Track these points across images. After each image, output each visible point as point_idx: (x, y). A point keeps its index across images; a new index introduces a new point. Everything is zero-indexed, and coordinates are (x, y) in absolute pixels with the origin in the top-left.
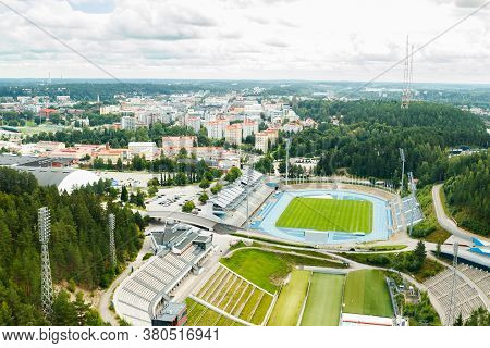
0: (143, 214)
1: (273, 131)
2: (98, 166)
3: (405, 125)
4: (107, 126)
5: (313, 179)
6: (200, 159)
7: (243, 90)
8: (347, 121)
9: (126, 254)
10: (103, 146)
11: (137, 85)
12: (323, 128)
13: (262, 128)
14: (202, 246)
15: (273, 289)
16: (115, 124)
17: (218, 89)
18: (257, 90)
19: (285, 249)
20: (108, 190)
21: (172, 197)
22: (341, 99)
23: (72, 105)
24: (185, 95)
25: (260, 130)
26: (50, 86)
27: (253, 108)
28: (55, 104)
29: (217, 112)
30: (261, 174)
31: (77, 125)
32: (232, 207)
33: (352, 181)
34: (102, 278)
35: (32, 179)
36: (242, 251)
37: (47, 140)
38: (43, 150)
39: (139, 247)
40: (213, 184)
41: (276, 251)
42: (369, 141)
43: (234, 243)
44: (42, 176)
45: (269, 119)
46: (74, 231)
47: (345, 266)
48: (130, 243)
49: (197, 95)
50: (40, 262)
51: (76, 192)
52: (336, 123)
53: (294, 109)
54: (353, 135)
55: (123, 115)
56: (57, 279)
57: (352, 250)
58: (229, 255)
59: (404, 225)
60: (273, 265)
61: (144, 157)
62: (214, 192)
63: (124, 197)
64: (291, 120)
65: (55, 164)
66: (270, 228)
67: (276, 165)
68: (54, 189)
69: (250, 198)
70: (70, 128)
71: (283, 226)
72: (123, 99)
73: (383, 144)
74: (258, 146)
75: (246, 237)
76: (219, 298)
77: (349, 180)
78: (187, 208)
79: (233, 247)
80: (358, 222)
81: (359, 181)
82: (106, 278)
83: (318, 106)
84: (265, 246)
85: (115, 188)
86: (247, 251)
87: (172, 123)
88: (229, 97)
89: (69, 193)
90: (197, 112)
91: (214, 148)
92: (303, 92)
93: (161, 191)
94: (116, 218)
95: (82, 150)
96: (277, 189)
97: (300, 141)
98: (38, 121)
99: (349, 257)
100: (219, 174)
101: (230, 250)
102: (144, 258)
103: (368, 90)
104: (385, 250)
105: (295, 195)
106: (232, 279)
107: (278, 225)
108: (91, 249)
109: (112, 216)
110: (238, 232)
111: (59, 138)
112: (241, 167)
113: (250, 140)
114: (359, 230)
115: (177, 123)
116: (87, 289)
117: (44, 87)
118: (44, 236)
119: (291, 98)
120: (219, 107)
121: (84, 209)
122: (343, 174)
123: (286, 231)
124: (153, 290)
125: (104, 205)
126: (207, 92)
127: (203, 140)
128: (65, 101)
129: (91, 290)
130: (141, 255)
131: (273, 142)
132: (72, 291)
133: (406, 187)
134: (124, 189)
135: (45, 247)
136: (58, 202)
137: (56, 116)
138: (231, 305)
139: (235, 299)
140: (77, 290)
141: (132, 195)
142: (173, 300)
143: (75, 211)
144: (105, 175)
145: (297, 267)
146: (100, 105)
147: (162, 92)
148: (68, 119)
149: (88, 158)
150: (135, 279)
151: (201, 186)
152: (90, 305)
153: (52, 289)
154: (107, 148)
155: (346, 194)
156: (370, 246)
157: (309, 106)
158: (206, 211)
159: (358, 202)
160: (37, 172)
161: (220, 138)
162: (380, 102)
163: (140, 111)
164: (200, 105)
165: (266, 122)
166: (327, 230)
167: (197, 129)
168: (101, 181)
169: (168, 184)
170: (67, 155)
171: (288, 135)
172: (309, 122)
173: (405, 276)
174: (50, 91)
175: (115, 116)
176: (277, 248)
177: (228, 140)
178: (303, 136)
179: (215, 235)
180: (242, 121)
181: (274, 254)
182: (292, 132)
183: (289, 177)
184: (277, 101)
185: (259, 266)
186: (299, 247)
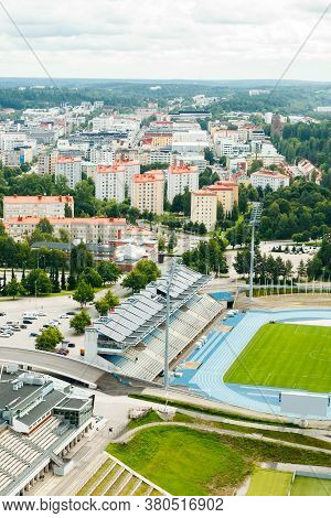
1: (229, 188)
5: (307, 286)
6: (76, 243)
7: (173, 100)
13: (206, 180)
14: (71, 418)
17: (121, 98)
18: (201, 101)
21: (17, 319)
24: (54, 111)
25: (203, 183)
27: (189, 139)
29: (115, 145)
30: (200, 276)
32: (137, 343)
36: (153, 431)
40: (100, 295)
41: (221, 432)
43: (136, 414)
45: (223, 162)
49: (78, 110)
53: (275, 142)
58: (126, 438)
60: (214, 460)
62: (103, 310)
64: (267, 163)
66: (212, 386)
67: (231, 256)
69: (173, 324)
71: (240, 382)
74: (196, 217)
75: (163, 402)
78: (47, 343)
79: (134, 421)
83: (323, 134)
84: (200, 421)
86: (162, 431)
87: (25, 168)
88: (142, 114)
90: (75, 147)
91: (106, 221)
92: (296, 104)
96: (230, 305)
97: (284, 209)
100: (109, 274)
101: (129, 427)
105: (265, 318)
107: (234, 377)
110: (147, 392)
112: (161, 259)
113: (181, 204)
115: (35, 169)
119: (269, 117)
120: (120, 136)
123: (244, 393)
126: (98, 104)
127: (84, 203)
131: (228, 208)
145: (264, 465)
147: (6, 105)
151: (76, 298)
157: (304, 136)
161: (120, 199)
164: (82, 131)
165: (215, 169)
167: (74, 181)
171: (259, 194)
172: (305, 168)
176: (223, 426)
177: (135, 204)
178: (289, 198)
179: (100, 397)
180: (166, 166)
181: (217, 437)
182: (269, 189)
183: (256, 281)
184: (239, 124)
185: (187, 461)
186: (268, 423)
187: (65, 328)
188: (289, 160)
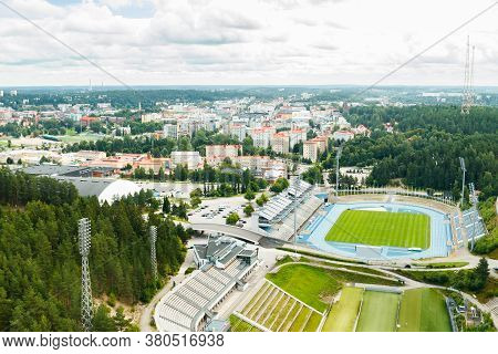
0: (185, 226)
1: (322, 140)
2: (140, 176)
3: (466, 132)
4: (149, 135)
5: (366, 190)
6: (245, 169)
7: (292, 96)
8: (402, 128)
9: (167, 268)
10: (145, 155)
11: (179, 92)
12: (376, 136)
13: (311, 136)
14: (247, 261)
15: (322, 307)
16: (157, 133)
17: (264, 95)
18: (306, 96)
19: (334, 265)
20: (150, 201)
21: (216, 209)
22: (396, 105)
23: (113, 112)
24: (230, 102)
25: (309, 138)
26: (91, 94)
27: (301, 115)
28: (95, 112)
29: (263, 119)
30: (310, 185)
31: (118, 134)
32: (279, 220)
33: (408, 192)
34: (143, 293)
35: (72, 189)
36: (289, 267)
37: (87, 149)
38: (83, 160)
39: (181, 260)
40: (258, 196)
41: (325, 267)
42: (426, 150)
43: (280, 258)
44: (83, 186)
45: (318, 127)
46: (114, 243)
47: (400, 284)
48: (172, 257)
49: (242, 101)
50: (80, 275)
51: (116, 203)
52: (390, 130)
53: (345, 116)
54: (409, 144)
55: (165, 123)
56: (97, 293)
57: (408, 266)
58: (275, 270)
59: (465, 240)
60: (322, 281)
61: (186, 167)
62: (260, 203)
63: (166, 208)
64: (342, 127)
65: (95, 174)
66: (319, 242)
67: (326, 175)
68: (94, 199)
69: (298, 210)
70: (111, 137)
71: (333, 240)
72: (166, 106)
73: (441, 153)
74: (306, 155)
75: (294, 251)
76: (265, 315)
77: (404, 191)
78: (232, 221)
79: (279, 262)
80: (414, 237)
81: (416, 193)
82: (148, 292)
83: (370, 112)
84: (313, 261)
85: (157, 198)
86: (294, 266)
87: (216, 131)
88: (275, 103)
89: (110, 204)
90: (242, 120)
91: (259, 157)
93: (205, 202)
94: (158, 230)
95: (123, 160)
96: (326, 201)
97: (352, 150)
98: (79, 130)
99: (405, 274)
100: (262, 185)
101: (276, 265)
102: (187, 273)
103: (425, 95)
104: (444, 267)
105: (344, 208)
106: (278, 296)
107: (328, 238)
108: (132, 262)
109: (153, 228)
110: (285, 246)
111: (100, 147)
112: (289, 177)
113: (298, 149)
114: (416, 246)
115: (221, 132)
116: (128, 304)
117: (84, 95)
118: (84, 248)
119: (341, 104)
120: (265, 114)
121: (125, 220)
122: (398, 185)
123: (336, 246)
124: (196, 306)
125: (146, 216)
126: (252, 98)
127: (248, 148)
128: (106, 109)
129: (132, 305)
130: (183, 269)
131: (322, 150)
132: (112, 306)
133: (467, 198)
134: (166, 200)
135: (85, 259)
136: (98, 213)
137: (97, 124)
138: (278, 323)
139: (282, 317)
140: (118, 305)
141: (175, 207)
142: (217, 317)
143: (115, 223)
144: (148, 185)
145: (348, 284)
146: (141, 113)
147: (205, 99)
148: (109, 128)
149: (129, 167)
150: (177, 294)
151: (246, 198)
152: (130, 320)
153: (92, 303)
154: (149, 157)
155: (402, 207)
156: (428, 262)
157: (360, 113)
158: (252, 224)
159: (415, 215)
160: (77, 182)
161: (266, 147)
162: (438, 107)
163: (182, 118)
164: (245, 112)
165: (315, 130)
166: (379, 245)
167: (242, 138)
168: (142, 191)
169: (212, 195)
170: (108, 165)
171: (339, 143)
172: (362, 129)
173: (466, 296)
174: (91, 98)
175: (157, 124)
176: (326, 264)
177: (274, 149)
178: (354, 144)
179: (261, 249)
180: (289, 129)
181: (323, 270)
182: (343, 140)
183: (339, 188)
184: (326, 107)
185: (308, 283)
186: (350, 262)
187: (241, 213)
188: (353, 126)
